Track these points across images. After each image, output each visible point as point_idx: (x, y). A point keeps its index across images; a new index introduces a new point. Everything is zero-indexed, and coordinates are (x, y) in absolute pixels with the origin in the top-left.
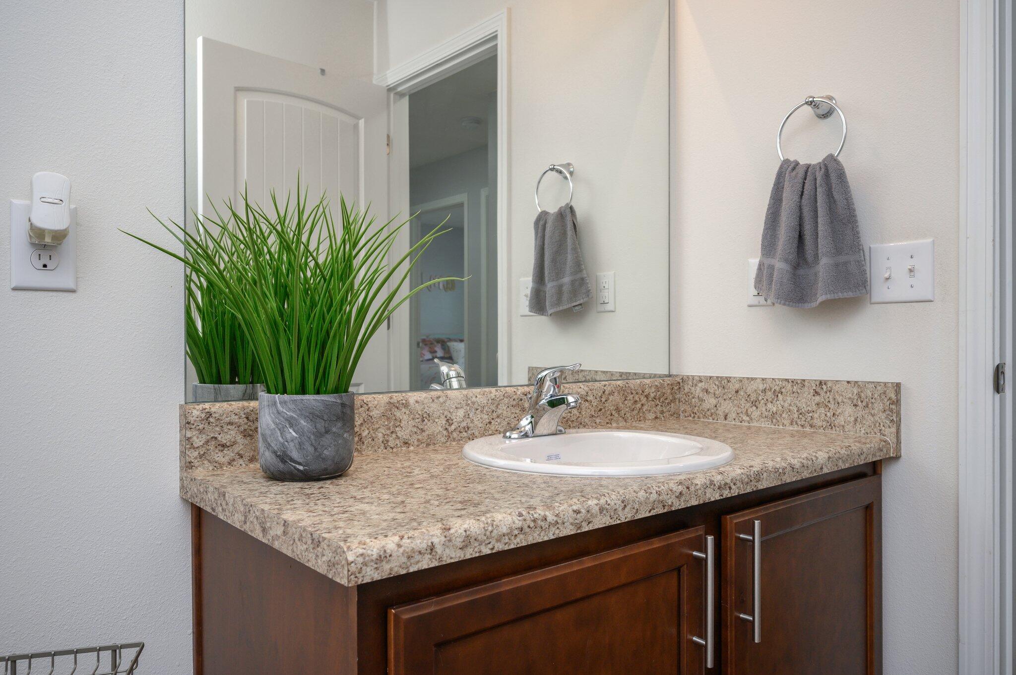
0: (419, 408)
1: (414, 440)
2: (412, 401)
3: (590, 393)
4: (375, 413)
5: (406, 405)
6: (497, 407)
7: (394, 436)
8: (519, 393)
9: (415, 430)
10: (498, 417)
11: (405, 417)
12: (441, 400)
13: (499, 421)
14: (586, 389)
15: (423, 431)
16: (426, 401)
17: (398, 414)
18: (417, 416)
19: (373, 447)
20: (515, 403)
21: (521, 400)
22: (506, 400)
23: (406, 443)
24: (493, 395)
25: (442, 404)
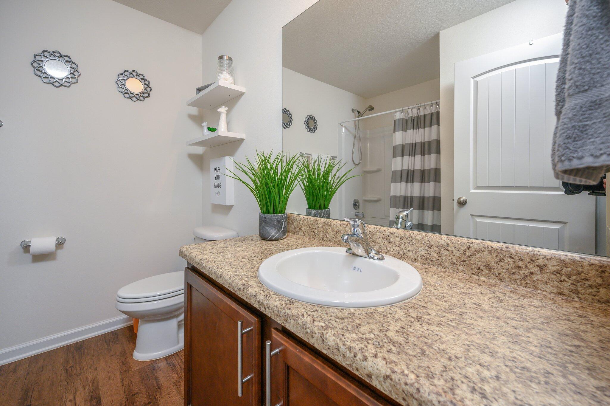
0: (335, 227)
1: (333, 240)
2: (332, 224)
3: (451, 245)
4: (320, 225)
5: (330, 225)
6: (373, 236)
7: (326, 236)
8: (387, 232)
9: (333, 236)
10: (373, 242)
11: (330, 230)
12: (344, 226)
13: (374, 244)
14: (448, 241)
15: (336, 238)
16: (338, 225)
17: (327, 228)
18: (334, 231)
19: (319, 238)
20: (384, 237)
21: (388, 236)
22: (378, 234)
23: (330, 241)
24: (370, 230)
25: (344, 228)
